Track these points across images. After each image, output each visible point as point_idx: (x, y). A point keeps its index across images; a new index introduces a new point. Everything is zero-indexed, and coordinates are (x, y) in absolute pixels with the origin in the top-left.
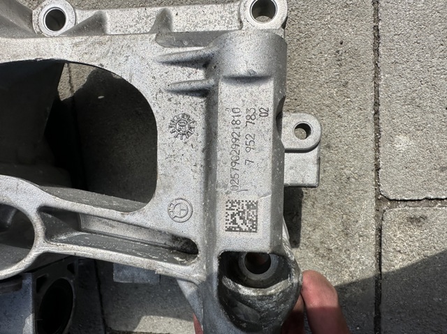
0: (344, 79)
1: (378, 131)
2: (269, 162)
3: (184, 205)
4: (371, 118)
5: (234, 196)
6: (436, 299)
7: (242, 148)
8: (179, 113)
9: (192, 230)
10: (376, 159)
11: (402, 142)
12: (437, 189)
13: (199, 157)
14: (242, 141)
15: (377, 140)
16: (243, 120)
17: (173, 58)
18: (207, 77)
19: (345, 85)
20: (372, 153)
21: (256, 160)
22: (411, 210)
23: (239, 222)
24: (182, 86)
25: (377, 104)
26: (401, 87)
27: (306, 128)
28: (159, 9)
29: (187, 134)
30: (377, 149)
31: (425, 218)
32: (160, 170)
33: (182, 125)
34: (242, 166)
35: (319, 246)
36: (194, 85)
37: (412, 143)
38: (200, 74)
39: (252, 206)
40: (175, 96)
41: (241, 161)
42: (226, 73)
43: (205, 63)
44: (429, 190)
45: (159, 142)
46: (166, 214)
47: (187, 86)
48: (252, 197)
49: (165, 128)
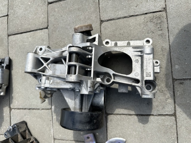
0: (164, 54)
1: (171, 64)
2: (152, 66)
3: (137, 74)
4: (170, 62)
5: (147, 71)
6: (188, 102)
7: (148, 64)
8: (136, 59)
9: (139, 78)
10: (172, 70)
11: (177, 67)
12: (185, 76)
13: (140, 66)
14: (148, 63)
15: (171, 66)
16: (148, 60)
17: (135, 51)
18: (141, 54)
19: (164, 55)
20: (171, 69)
21: (150, 66)
22: (180, 81)
23: (148, 75)
24: (137, 55)
25: (171, 59)
26: (175, 56)
27: (157, 62)
28: (128, 41)
29: (138, 62)
30: (172, 68)
31: (183, 83)
32: (133, 68)
33: (137, 61)
34: (148, 67)
35: (160, 90)
36: (139, 55)
37: (179, 67)
38: (140, 53)
39: (150, 73)
40: (135, 57)
41: (148, 66)
42: (145, 53)
43: (141, 51)
44: (184, 77)
45: (133, 63)
46: (134, 75)
47: (138, 55)
48: (150, 71)
49: (134, 61)
